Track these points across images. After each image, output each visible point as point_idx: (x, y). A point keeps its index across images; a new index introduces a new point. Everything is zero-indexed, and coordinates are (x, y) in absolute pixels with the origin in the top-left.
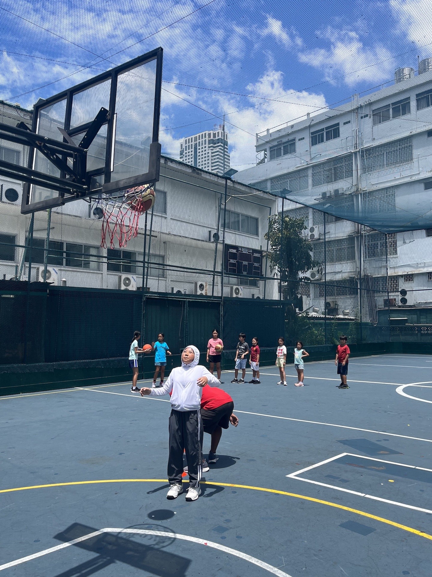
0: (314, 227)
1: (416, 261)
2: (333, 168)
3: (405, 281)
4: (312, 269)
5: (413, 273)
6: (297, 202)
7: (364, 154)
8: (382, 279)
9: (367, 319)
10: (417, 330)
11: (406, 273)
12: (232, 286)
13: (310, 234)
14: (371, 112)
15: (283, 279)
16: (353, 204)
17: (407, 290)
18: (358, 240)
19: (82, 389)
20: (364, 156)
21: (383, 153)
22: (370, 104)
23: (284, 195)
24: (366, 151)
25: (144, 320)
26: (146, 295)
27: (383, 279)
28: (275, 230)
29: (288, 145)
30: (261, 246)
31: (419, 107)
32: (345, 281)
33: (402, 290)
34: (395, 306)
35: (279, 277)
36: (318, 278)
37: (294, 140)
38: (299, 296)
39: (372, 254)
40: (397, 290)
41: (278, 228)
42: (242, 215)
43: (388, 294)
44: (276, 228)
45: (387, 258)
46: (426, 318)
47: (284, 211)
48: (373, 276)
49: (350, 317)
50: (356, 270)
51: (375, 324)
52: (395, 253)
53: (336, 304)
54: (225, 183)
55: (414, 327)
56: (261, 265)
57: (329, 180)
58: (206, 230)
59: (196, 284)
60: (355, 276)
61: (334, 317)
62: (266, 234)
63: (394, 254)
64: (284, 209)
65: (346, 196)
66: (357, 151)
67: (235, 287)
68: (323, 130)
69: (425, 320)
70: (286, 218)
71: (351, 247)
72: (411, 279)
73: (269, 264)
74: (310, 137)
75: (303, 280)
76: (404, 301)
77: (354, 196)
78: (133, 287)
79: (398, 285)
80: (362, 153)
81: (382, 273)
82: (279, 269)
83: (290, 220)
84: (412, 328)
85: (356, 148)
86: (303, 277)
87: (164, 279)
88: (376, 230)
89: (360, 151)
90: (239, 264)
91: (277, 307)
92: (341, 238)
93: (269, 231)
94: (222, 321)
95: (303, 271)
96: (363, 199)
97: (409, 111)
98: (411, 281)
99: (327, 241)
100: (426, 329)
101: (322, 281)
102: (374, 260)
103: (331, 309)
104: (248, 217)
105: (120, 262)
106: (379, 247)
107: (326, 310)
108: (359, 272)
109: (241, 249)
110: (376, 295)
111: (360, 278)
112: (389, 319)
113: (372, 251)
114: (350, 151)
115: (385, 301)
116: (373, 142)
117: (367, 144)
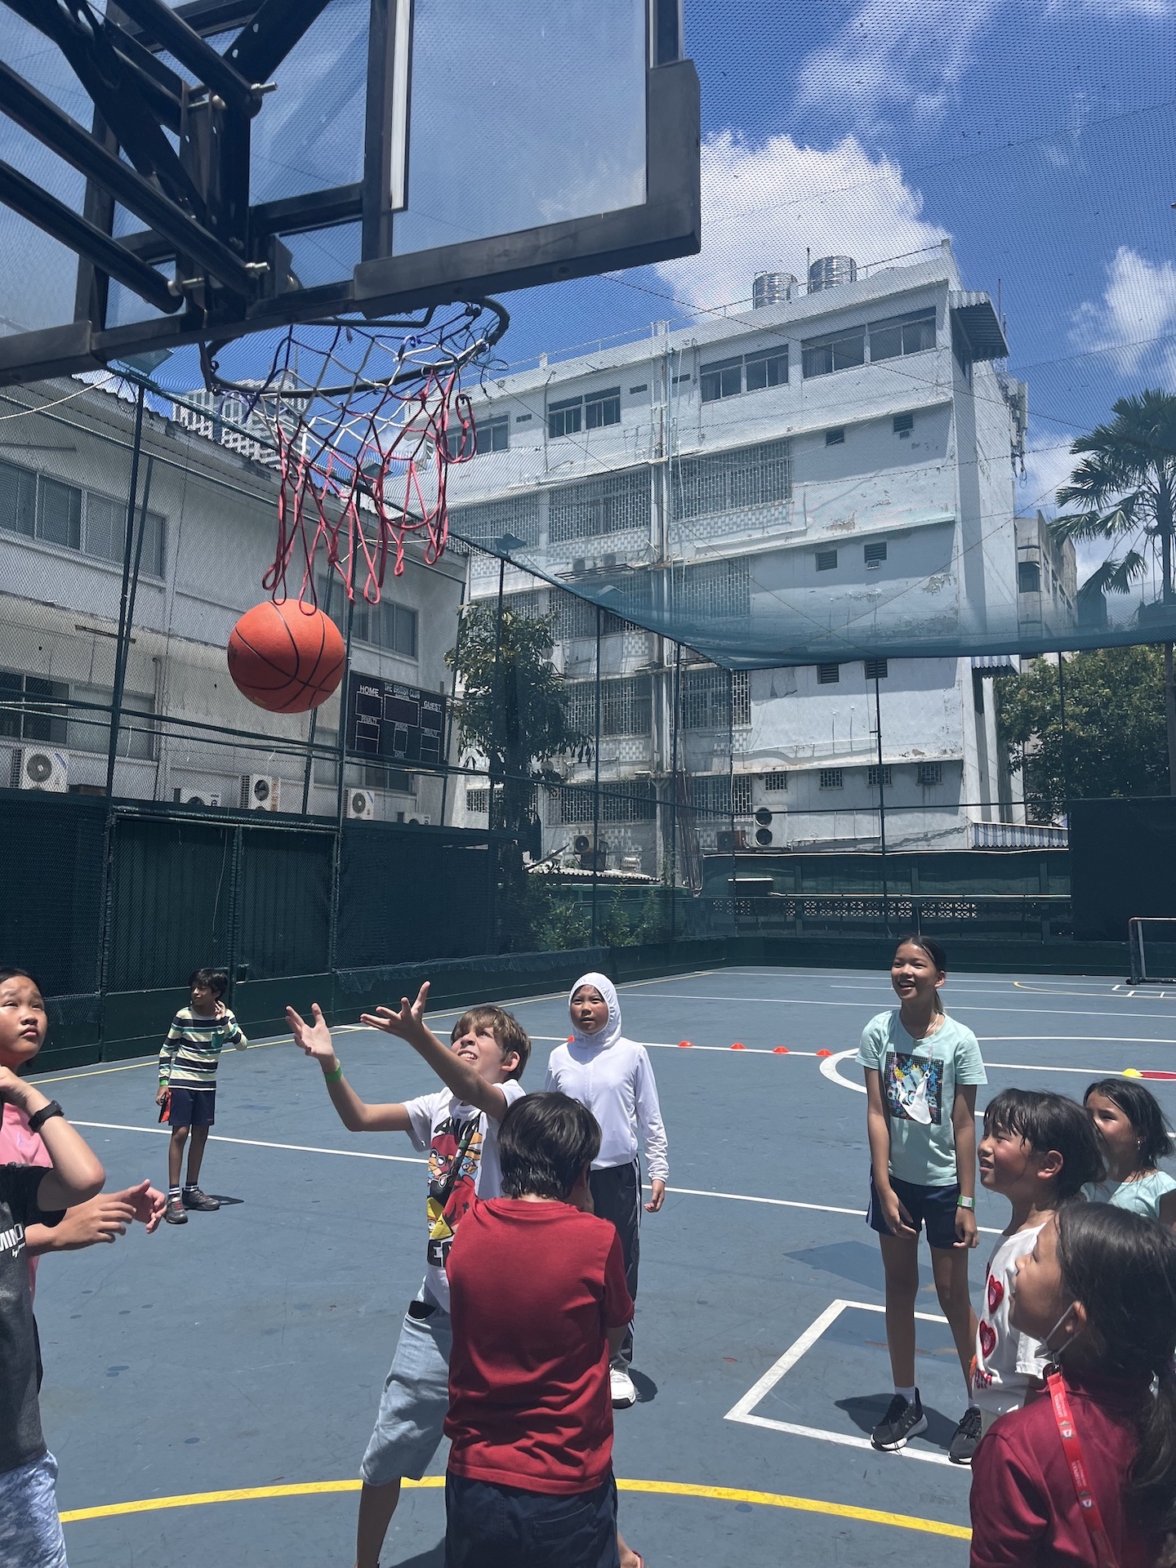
1: (795, 742)
2: (602, 501)
3: (767, 789)
5: (787, 770)
7: (678, 472)
8: (714, 782)
9: (680, 884)
10: (794, 908)
11: (770, 770)
14: (698, 369)
15: (494, 774)
16: (650, 593)
17: (771, 809)
18: (658, 684)
20: (678, 476)
21: (724, 474)
22: (696, 350)
23: (505, 552)
24: (685, 465)
25: (110, 884)
26: (119, 807)
27: (719, 780)
28: (475, 644)
29: (488, 431)
30: (442, 684)
31: (807, 373)
32: (625, 784)
33: (760, 810)
34: (745, 848)
37: (506, 418)
38: (533, 819)
39: (692, 719)
40: (748, 811)
41: (482, 637)
44: (478, 639)
45: (730, 730)
46: (817, 879)
47: (502, 594)
48: (693, 775)
49: (636, 875)
50: (651, 757)
51: (697, 892)
52: (746, 719)
53: (601, 842)
55: (787, 900)
56: (442, 735)
57: (592, 529)
59: (246, 780)
60: (648, 774)
62: (449, 654)
63: (743, 723)
65: (633, 573)
66: (662, 463)
67: (353, 792)
68: (578, 400)
69: (813, 884)
70: (505, 615)
71: (642, 700)
72: (782, 784)
74: (547, 417)
75: (543, 779)
76: (765, 836)
77: (652, 573)
78: (57, 783)
79: (750, 798)
80: (673, 468)
81: (718, 767)
82: (481, 746)
83: (515, 620)
84: (785, 904)
85: (659, 454)
86: (541, 772)
87: (152, 763)
88: (708, 661)
89: (670, 463)
90: (384, 729)
91: (476, 848)
93: (457, 645)
94: (336, 887)
95: (540, 755)
96: (675, 584)
97: (786, 380)
98: (782, 788)
100: (815, 904)
102: (697, 733)
103: (591, 854)
104: (389, 605)
106: (709, 703)
107: (576, 856)
108: (660, 765)
109: (392, 690)
110: (697, 822)
111: (661, 779)
112: (732, 880)
113: (691, 712)
114: (644, 461)
115: (721, 836)
116: (701, 443)
117: (686, 447)
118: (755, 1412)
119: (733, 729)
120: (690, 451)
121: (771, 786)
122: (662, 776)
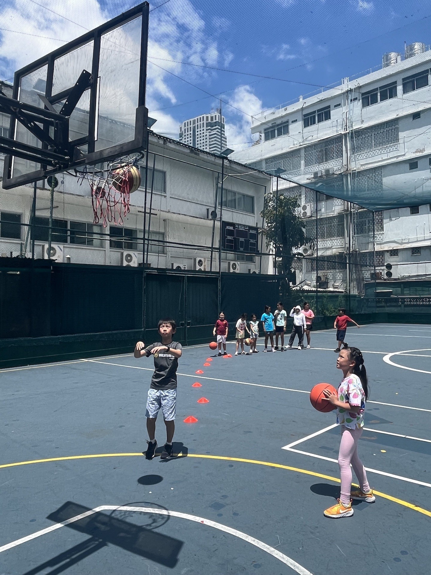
0: (307, 205)
1: (401, 237)
2: (324, 150)
4: (305, 245)
5: (398, 248)
6: (290, 181)
8: (369, 254)
9: (355, 292)
11: (391, 249)
12: (229, 261)
13: (303, 211)
14: (361, 95)
15: (277, 255)
16: (343, 183)
17: (392, 264)
18: (347, 218)
19: (87, 360)
20: (353, 137)
21: (372, 135)
22: (360, 87)
23: (278, 174)
24: (356, 133)
25: (145, 295)
26: (147, 270)
27: (371, 254)
28: (270, 208)
29: (281, 128)
30: (257, 223)
31: (405, 91)
32: (334, 256)
33: (387, 264)
34: (381, 279)
35: (274, 253)
36: (310, 254)
37: (287, 122)
38: (293, 270)
39: (360, 230)
40: (383, 265)
41: (273, 205)
42: (239, 193)
43: (375, 268)
44: (271, 206)
45: (374, 234)
46: (410, 290)
47: (278, 190)
48: (361, 252)
49: (339, 290)
50: (345, 245)
51: (363, 296)
52: (382, 229)
53: (326, 278)
54: (222, 163)
55: (398, 298)
56: (257, 242)
57: (320, 161)
58: (204, 209)
59: (195, 260)
60: (344, 252)
61: (325, 290)
62: (261, 213)
63: (380, 231)
64: (278, 188)
65: (336, 176)
66: (347, 133)
67: (232, 263)
68: (314, 112)
69: (408, 292)
70: (281, 196)
71: (341, 224)
72: (396, 254)
73: (265, 241)
74: (303, 120)
75: (297, 256)
76: (389, 274)
78: (134, 264)
79: (383, 260)
80: (351, 135)
81: (370, 249)
82: (274, 245)
83: (285, 198)
84: (396, 300)
85: (346, 129)
86: (296, 253)
87: (164, 255)
88: (364, 208)
89: (350, 133)
90: (236, 240)
91: (271, 281)
92: (332, 216)
93: (264, 209)
94: (219, 295)
95: (296, 247)
96: (353, 179)
97: (396, 95)
98: (396, 256)
99: (319, 219)
100: (409, 300)
101: (313, 256)
102: (362, 236)
103: (322, 283)
104: (244, 195)
105: (122, 239)
106: (367, 224)
107: (317, 283)
109: (238, 226)
110: (363, 269)
111: (349, 254)
112: (375, 291)
114: (340, 133)
115: (372, 275)
116: (362, 123)
117: (356, 126)
120: (358, 127)
121: (392, 255)
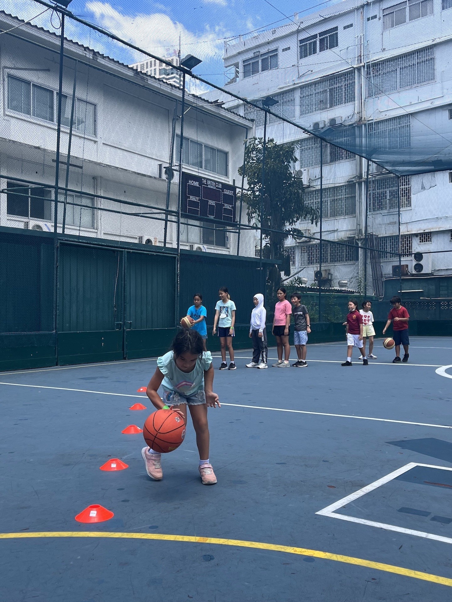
2: (328, 90)
3: (420, 242)
5: (432, 231)
7: (370, 71)
8: (391, 239)
9: (369, 293)
10: (435, 306)
11: (422, 232)
17: (423, 252)
20: (370, 73)
21: (396, 69)
23: (267, 107)
24: (374, 66)
27: (393, 238)
28: (254, 161)
29: (268, 58)
30: (234, 181)
31: (444, 6)
32: (341, 243)
33: (416, 253)
34: (407, 274)
37: (276, 50)
39: (378, 206)
40: (410, 254)
41: (258, 157)
42: (206, 146)
46: (448, 289)
48: (379, 236)
49: (348, 289)
50: (356, 227)
51: (381, 298)
52: (409, 204)
55: (431, 301)
56: (234, 208)
57: (323, 105)
58: (155, 164)
60: (354, 237)
61: (328, 289)
63: (407, 206)
65: (345, 128)
66: (361, 66)
68: (315, 36)
69: (446, 292)
71: (351, 197)
72: (429, 239)
73: (245, 210)
74: (299, 47)
76: (419, 267)
77: (356, 127)
79: (410, 248)
80: (368, 69)
81: (392, 231)
84: (428, 303)
85: (360, 61)
89: (366, 67)
90: (203, 204)
92: (337, 185)
96: (368, 132)
98: (429, 241)
100: (447, 303)
101: (311, 243)
102: (381, 213)
103: (323, 280)
104: (213, 149)
106: (388, 197)
107: (316, 282)
108: (360, 231)
109: (207, 182)
110: (382, 261)
111: (361, 239)
112: (400, 291)
113: (378, 202)
114: (351, 66)
115: (395, 268)
116: (383, 53)
117: (376, 56)
118: (337, 511)
119: (401, 210)
120: (377, 58)
121: (422, 240)
122: (362, 237)
